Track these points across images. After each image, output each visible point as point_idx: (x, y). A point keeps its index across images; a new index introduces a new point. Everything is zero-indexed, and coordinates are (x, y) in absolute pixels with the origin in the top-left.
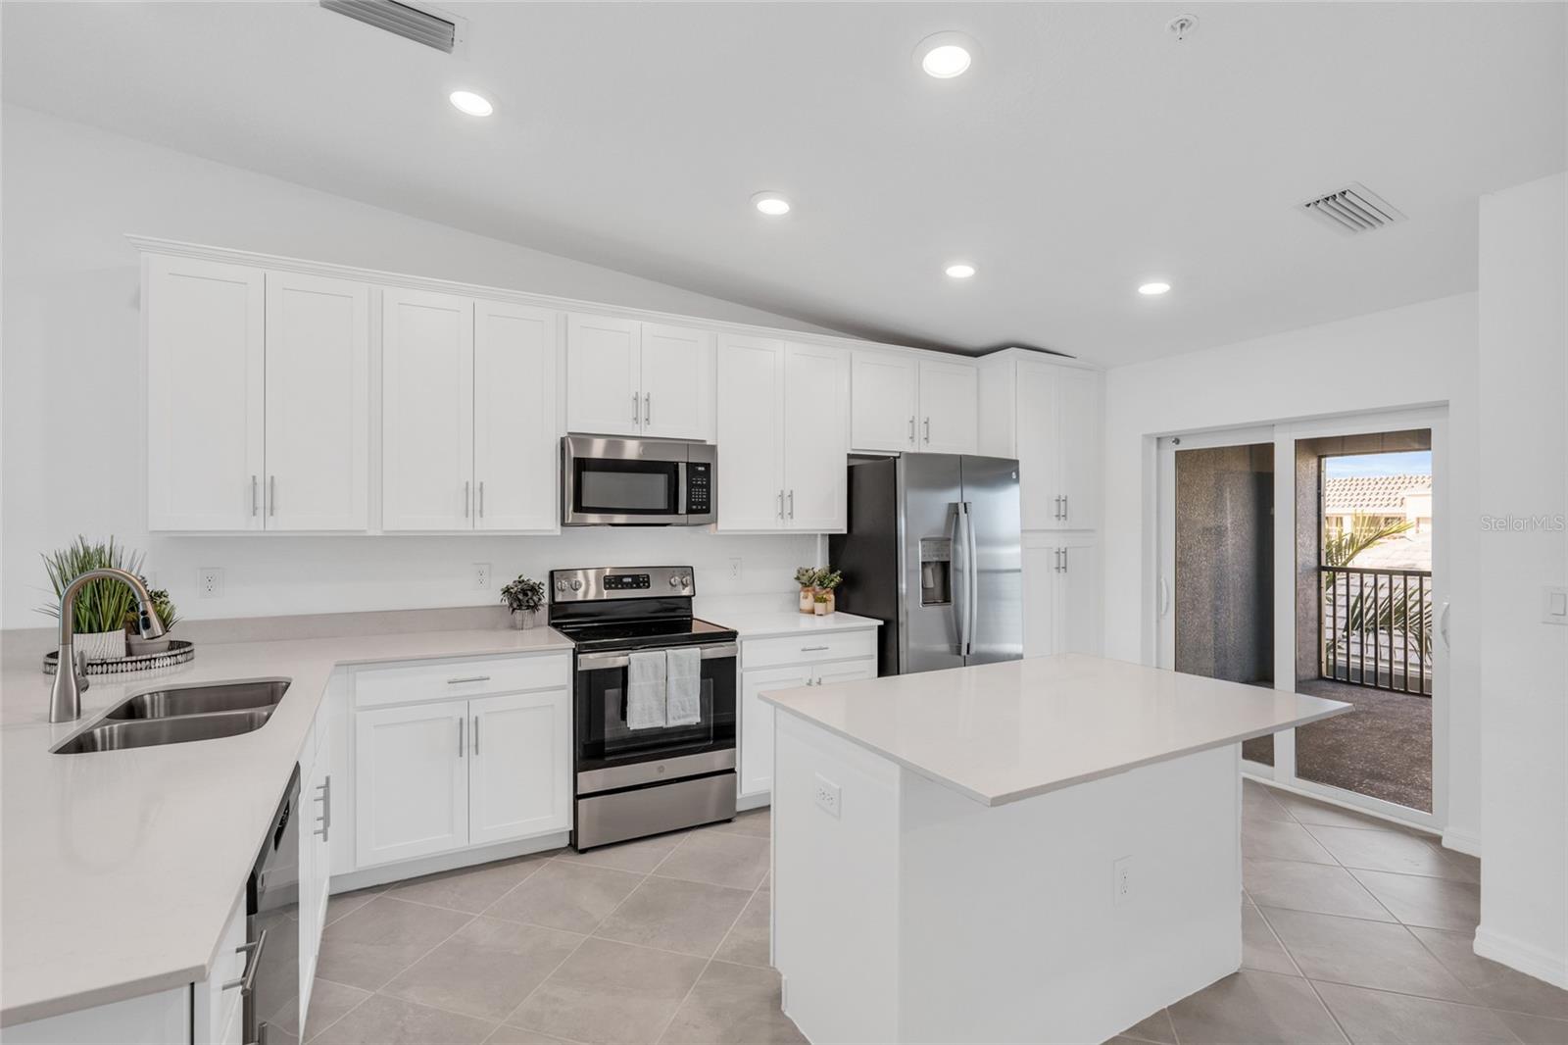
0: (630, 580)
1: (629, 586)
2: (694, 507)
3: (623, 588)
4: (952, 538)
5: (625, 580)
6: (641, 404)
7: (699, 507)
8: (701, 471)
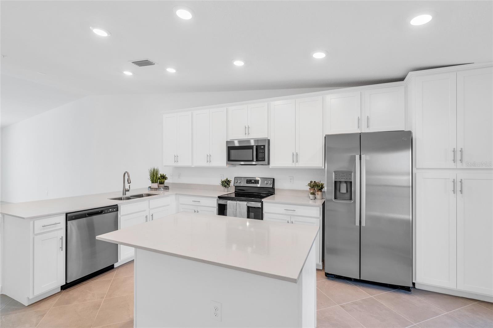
0: (254, 181)
1: (253, 183)
2: (260, 159)
3: (251, 183)
4: (353, 171)
5: (252, 181)
6: (247, 129)
7: (262, 159)
8: (263, 148)
